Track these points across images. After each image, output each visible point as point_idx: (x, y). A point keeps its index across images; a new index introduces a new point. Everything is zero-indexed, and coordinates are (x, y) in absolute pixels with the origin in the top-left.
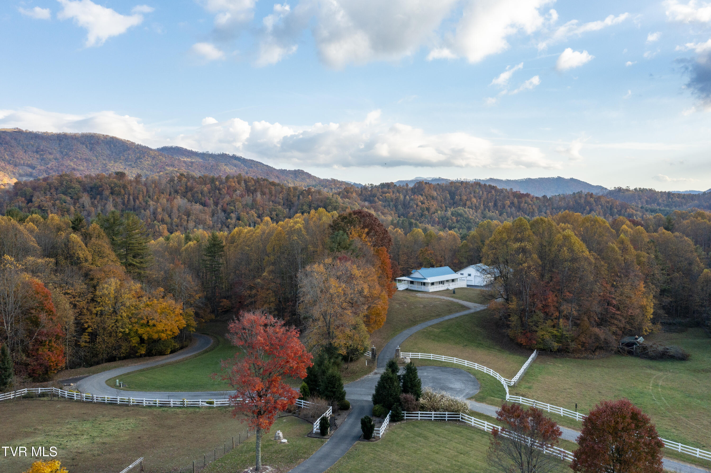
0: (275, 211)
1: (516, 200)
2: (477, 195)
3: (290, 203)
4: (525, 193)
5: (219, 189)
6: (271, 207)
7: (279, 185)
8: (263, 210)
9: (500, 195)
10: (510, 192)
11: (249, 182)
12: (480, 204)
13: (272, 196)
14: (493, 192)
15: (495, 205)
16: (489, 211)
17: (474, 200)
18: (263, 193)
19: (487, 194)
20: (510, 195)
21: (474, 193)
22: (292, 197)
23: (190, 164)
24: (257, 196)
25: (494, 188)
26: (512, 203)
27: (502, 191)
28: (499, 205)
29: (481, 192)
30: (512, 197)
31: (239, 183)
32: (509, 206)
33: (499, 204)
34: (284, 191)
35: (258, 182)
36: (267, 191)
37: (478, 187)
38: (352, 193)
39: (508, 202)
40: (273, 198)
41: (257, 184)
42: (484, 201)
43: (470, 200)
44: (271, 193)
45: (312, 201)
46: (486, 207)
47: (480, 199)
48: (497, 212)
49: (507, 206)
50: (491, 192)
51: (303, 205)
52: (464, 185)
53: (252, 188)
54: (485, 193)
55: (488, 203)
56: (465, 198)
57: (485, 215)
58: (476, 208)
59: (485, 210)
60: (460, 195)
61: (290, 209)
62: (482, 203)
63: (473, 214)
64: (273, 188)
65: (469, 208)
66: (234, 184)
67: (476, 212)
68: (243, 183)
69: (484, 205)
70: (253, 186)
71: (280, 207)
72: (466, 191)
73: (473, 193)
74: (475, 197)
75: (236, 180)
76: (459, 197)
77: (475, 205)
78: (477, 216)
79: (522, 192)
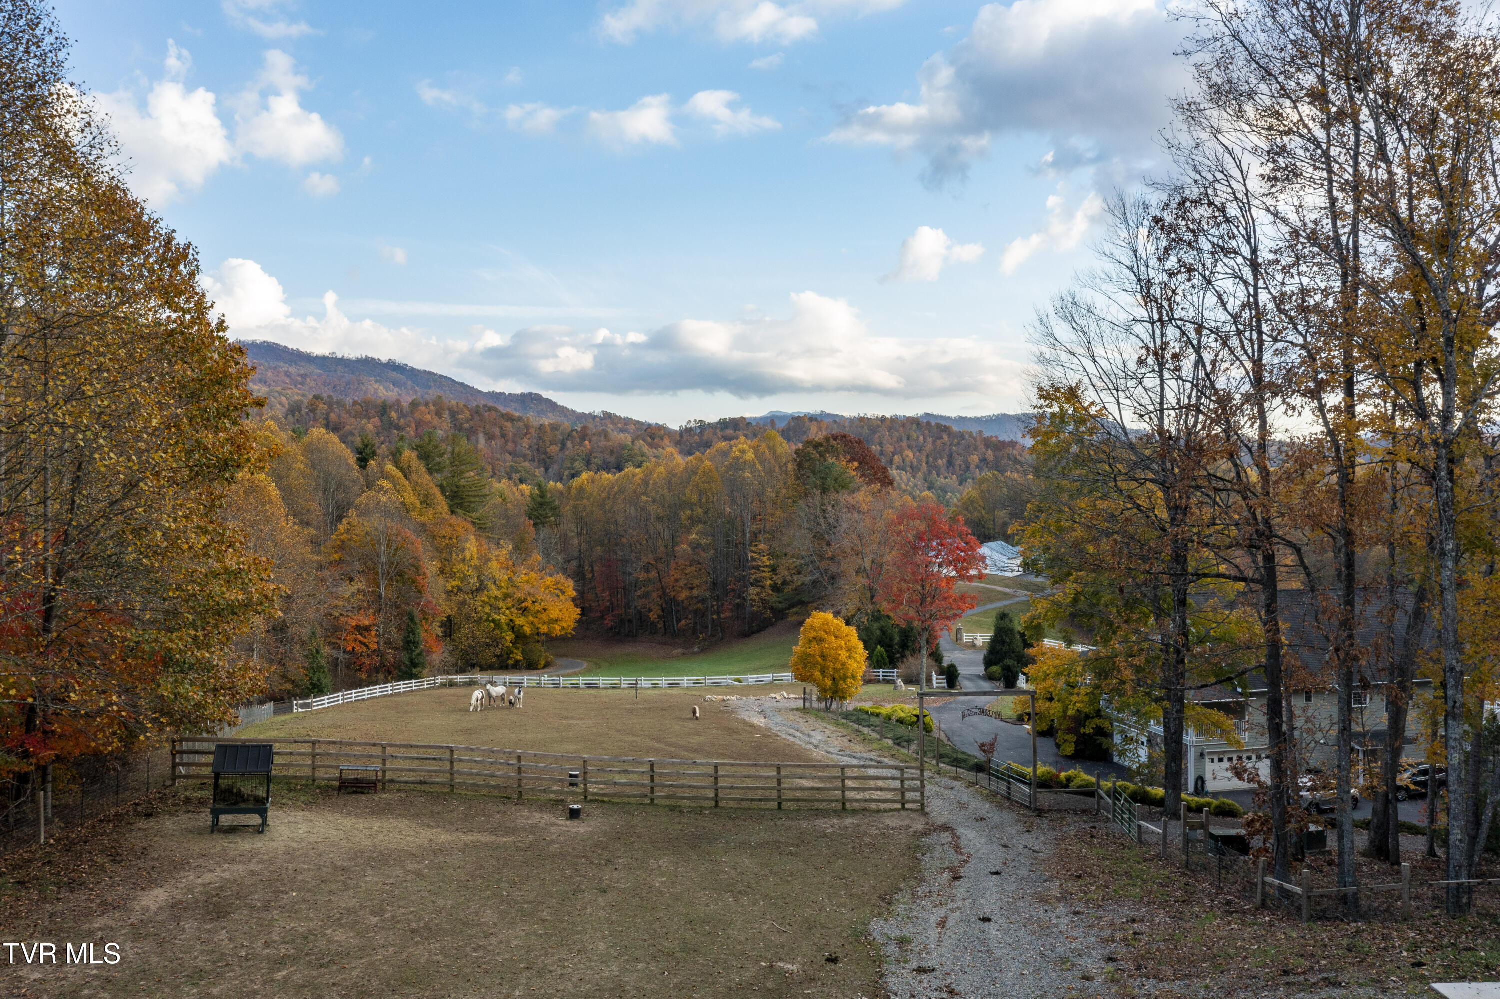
0: (517, 472)
1: (990, 455)
2: (914, 443)
3: (544, 457)
4: (1008, 440)
5: (398, 428)
6: (508, 464)
7: (520, 419)
8: (493, 469)
9: (959, 444)
10: (978, 439)
11: (458, 413)
12: (920, 461)
13: (507, 441)
14: (946, 437)
15: (950, 464)
16: (939, 476)
17: (909, 454)
18: (490, 437)
19: (934, 442)
20: (979, 443)
21: (908, 439)
22: (548, 443)
23: (300, 379)
24: (477, 442)
25: (946, 429)
26: (984, 460)
27: (962, 436)
28: (958, 463)
29: (922, 438)
30: (982, 448)
31: (439, 414)
32: (978, 467)
33: (959, 461)
34: (532, 431)
35: (477, 413)
36: (497, 431)
37: (915, 427)
38: (662, 439)
39: (975, 459)
40: (510, 446)
41: (477, 418)
42: (928, 457)
43: (901, 453)
44: (503, 436)
45: (591, 453)
46: (932, 467)
47: (920, 451)
48: (955, 477)
49: (973, 467)
50: (941, 438)
51: (574, 460)
52: (888, 424)
53: (466, 426)
54: (930, 440)
55: (936, 459)
56: (890, 449)
57: (931, 483)
58: (914, 470)
59: (930, 472)
60: (881, 444)
61: (547, 470)
62: (924, 459)
63: (909, 480)
64: (509, 425)
65: (898, 468)
66: (429, 417)
67: (914, 477)
68: (446, 415)
69: (927, 463)
70: (468, 421)
71: (527, 464)
72: (891, 436)
73: (905, 439)
74: (910, 447)
75: (432, 408)
76: (879, 448)
77: (912, 463)
78: (916, 486)
79: (1001, 439)
